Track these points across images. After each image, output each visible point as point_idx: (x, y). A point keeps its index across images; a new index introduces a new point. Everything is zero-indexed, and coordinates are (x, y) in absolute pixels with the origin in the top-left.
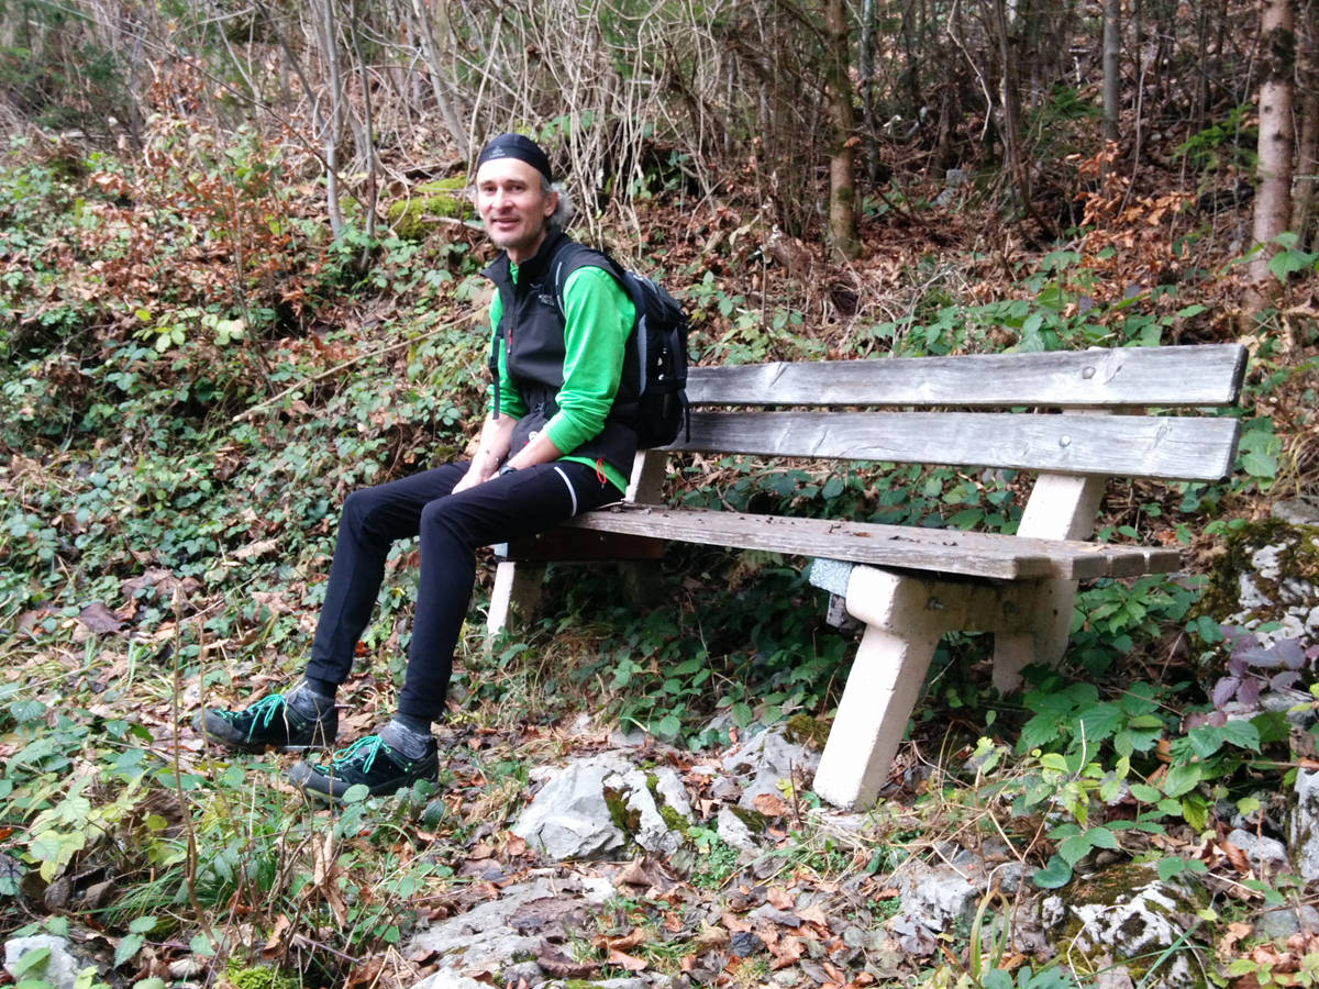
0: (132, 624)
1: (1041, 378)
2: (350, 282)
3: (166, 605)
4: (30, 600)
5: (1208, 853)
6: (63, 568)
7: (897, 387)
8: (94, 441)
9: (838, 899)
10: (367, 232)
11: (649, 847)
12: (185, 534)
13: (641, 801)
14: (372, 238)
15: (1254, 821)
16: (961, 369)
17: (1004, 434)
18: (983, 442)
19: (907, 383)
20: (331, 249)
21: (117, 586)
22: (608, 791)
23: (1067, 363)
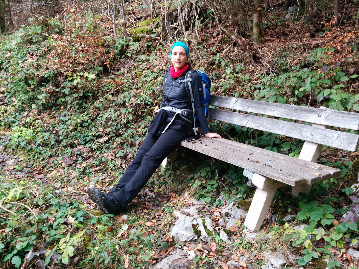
0: (75, 162)
1: (307, 115)
2: (121, 55)
3: (83, 156)
4: (50, 155)
5: (342, 256)
6: (57, 146)
7: (268, 111)
8: (61, 107)
9: (249, 259)
10: (125, 40)
11: (203, 240)
12: (86, 135)
13: (201, 228)
14: (126, 42)
15: (355, 247)
16: (285, 108)
17: (296, 129)
18: (291, 131)
19: (270, 110)
20: (116, 45)
21: (71, 151)
22: (193, 225)
23: (314, 111)
